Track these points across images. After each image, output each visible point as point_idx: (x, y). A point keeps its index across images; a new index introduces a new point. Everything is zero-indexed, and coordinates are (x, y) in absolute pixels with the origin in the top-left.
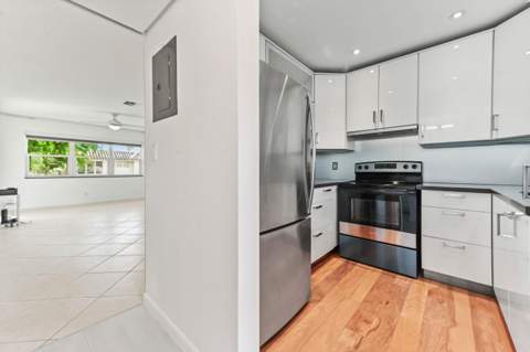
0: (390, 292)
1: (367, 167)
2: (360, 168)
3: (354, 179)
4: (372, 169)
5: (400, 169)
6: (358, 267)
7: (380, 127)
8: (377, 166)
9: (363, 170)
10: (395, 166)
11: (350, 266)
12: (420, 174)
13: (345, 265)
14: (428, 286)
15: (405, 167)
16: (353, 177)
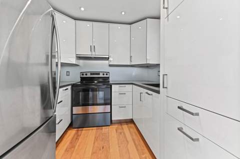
0: (103, 139)
1: (86, 74)
2: (83, 75)
3: (80, 81)
4: (89, 75)
5: (101, 75)
6: (84, 131)
7: (94, 55)
8: (91, 74)
9: (85, 76)
10: (99, 74)
11: (80, 132)
12: (109, 78)
13: (77, 133)
14: (115, 127)
15: (104, 74)
16: (79, 80)
